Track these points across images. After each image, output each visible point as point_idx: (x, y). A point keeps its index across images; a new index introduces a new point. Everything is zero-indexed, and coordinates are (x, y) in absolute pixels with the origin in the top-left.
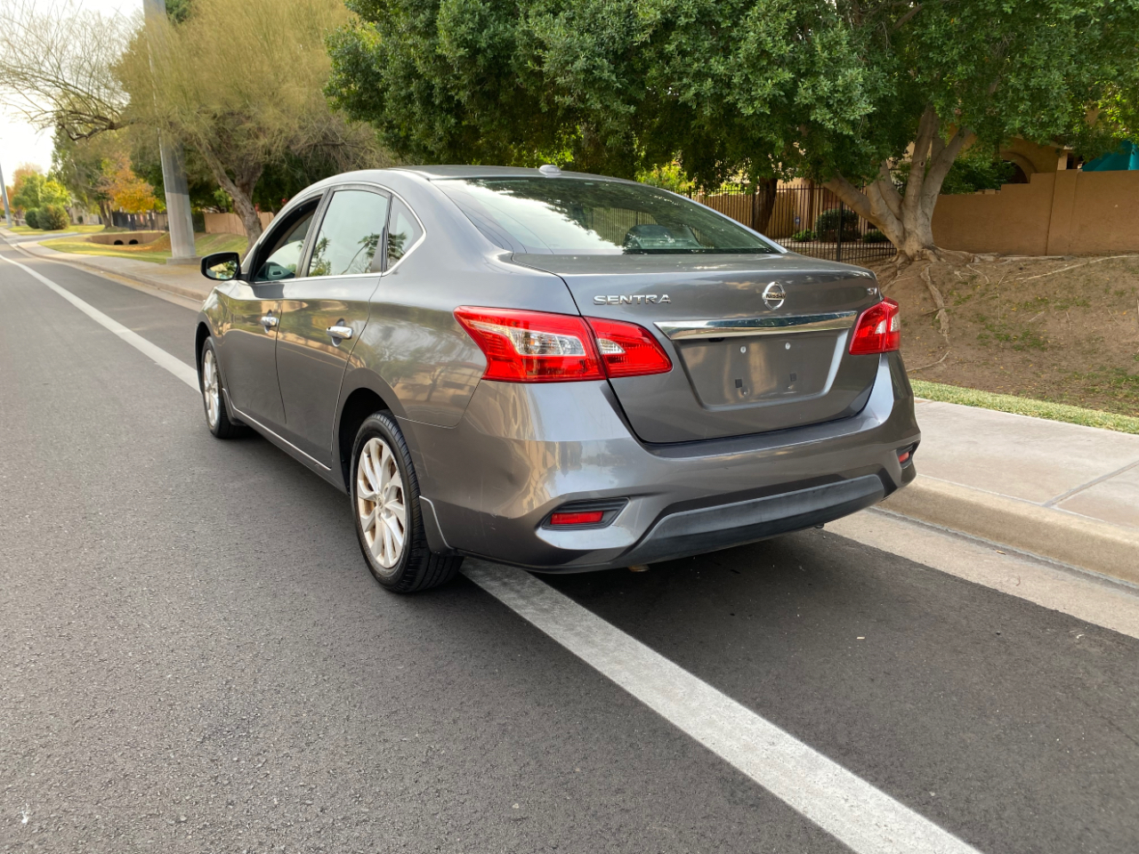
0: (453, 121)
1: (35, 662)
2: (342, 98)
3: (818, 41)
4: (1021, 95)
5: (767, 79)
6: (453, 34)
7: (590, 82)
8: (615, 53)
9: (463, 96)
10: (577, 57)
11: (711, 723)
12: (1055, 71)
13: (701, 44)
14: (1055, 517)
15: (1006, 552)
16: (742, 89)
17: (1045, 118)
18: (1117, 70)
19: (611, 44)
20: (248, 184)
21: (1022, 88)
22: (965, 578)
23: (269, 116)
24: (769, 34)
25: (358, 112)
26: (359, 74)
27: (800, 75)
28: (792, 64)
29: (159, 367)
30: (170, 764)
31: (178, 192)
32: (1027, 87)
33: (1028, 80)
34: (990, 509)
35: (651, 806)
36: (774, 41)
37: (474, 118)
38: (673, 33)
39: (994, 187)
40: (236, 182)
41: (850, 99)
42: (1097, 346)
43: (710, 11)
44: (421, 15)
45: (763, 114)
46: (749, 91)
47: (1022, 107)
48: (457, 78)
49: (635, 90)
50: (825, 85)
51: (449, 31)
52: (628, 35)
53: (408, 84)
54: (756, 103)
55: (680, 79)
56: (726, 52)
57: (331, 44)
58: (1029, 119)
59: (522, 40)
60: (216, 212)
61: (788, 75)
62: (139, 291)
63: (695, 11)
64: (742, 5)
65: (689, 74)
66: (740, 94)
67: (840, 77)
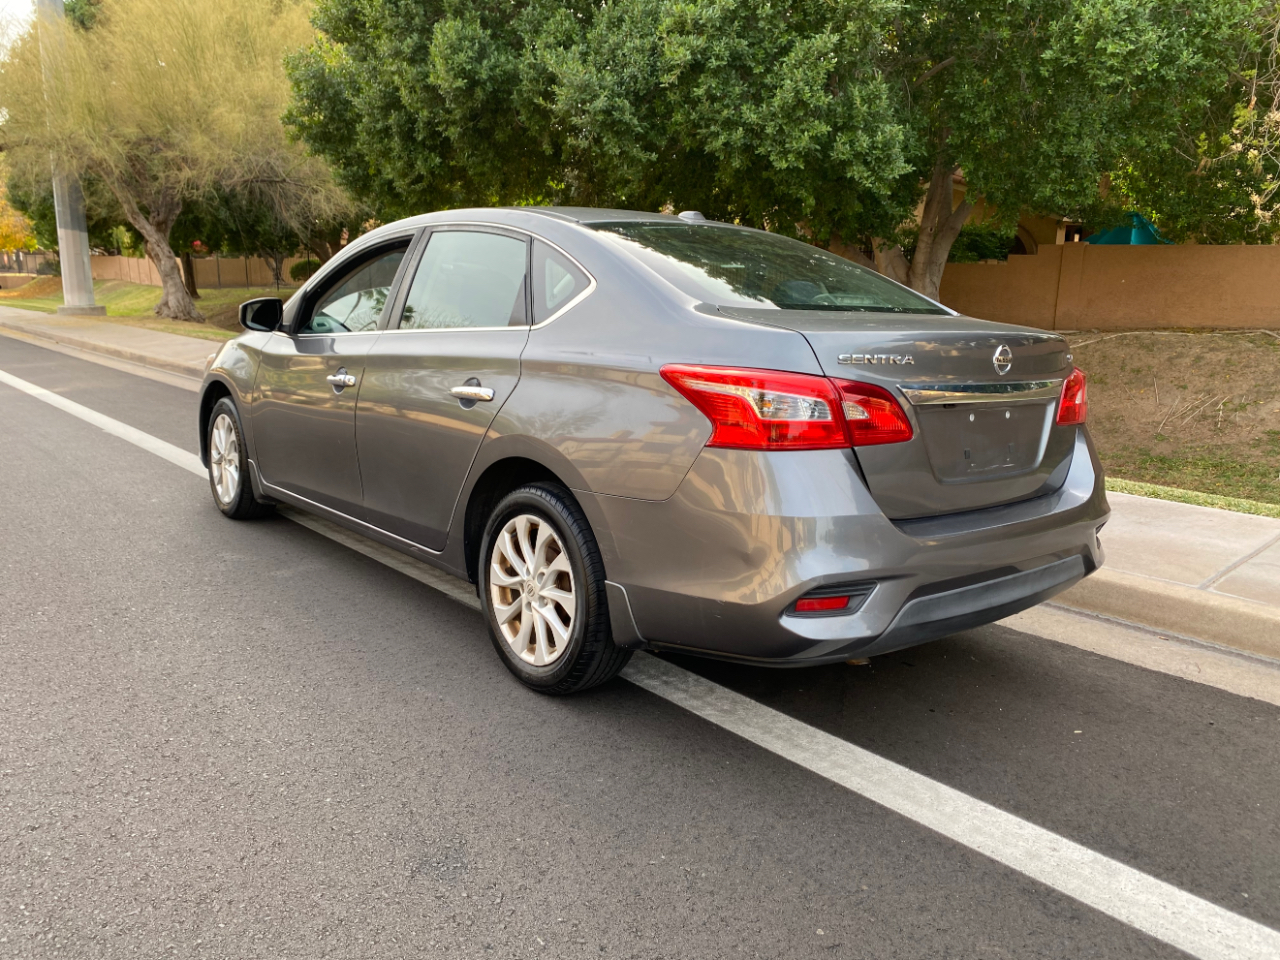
0: (438, 160)
1: (148, 789)
2: (302, 127)
3: (857, 93)
4: (1052, 162)
5: (803, 132)
6: (450, 62)
7: (608, 125)
8: (636, 94)
9: (453, 133)
10: (596, 97)
11: (978, 830)
12: (1087, 139)
13: (731, 89)
14: (1215, 599)
15: (1167, 638)
16: (775, 141)
17: (1073, 188)
18: (1146, 142)
19: (632, 84)
20: (165, 222)
21: (1054, 155)
22: (1143, 666)
23: (196, 144)
24: (807, 83)
25: (321, 145)
26: (326, 102)
27: (836, 129)
28: (828, 115)
29: (110, 435)
30: (388, 904)
31: (73, 228)
32: (1059, 155)
33: (1060, 147)
34: (1146, 593)
35: (967, 924)
36: (811, 90)
37: (463, 158)
38: (702, 76)
39: (996, 257)
40: (151, 219)
41: (889, 156)
42: (1118, 425)
43: (743, 55)
44: (408, 39)
45: (797, 169)
46: (782, 143)
47: (1053, 175)
48: (449, 112)
49: (656, 135)
50: (864, 141)
51: (446, 59)
52: (652, 75)
53: (386, 117)
54: (791, 157)
55: (708, 126)
56: (758, 100)
57: (290, 66)
58: (1058, 187)
59: (528, 74)
60: (104, 255)
61: (825, 129)
62: (35, 346)
63: (727, 53)
64: (776, 50)
65: (717, 121)
66: (772, 146)
67: (880, 133)
